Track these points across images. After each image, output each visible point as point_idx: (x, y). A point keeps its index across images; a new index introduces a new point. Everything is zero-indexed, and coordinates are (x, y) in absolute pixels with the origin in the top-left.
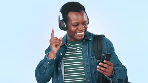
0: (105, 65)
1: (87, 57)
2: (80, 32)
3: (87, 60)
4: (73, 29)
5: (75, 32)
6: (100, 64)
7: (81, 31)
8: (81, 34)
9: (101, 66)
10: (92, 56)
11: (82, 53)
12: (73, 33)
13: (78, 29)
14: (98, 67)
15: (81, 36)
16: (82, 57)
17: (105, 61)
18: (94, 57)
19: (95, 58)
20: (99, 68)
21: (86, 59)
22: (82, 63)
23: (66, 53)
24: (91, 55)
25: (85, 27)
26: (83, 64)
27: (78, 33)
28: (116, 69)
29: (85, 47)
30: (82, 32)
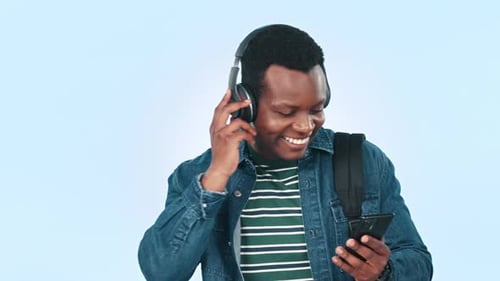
0: (364, 252)
1: (317, 210)
2: (298, 139)
3: (319, 220)
4: (274, 123)
5: (281, 135)
6: (350, 242)
7: (302, 135)
8: (299, 142)
9: (349, 250)
10: (334, 206)
11: (298, 197)
12: (274, 137)
13: (290, 126)
14: (339, 250)
15: (298, 149)
16: (300, 209)
17: (365, 239)
18: (341, 208)
19: (341, 212)
20: (343, 257)
21: (315, 216)
22: (301, 229)
23: (253, 192)
24: (329, 202)
25: (315, 122)
26: (303, 233)
27: (291, 140)
28: (398, 260)
29: (311, 174)
30: (302, 139)
